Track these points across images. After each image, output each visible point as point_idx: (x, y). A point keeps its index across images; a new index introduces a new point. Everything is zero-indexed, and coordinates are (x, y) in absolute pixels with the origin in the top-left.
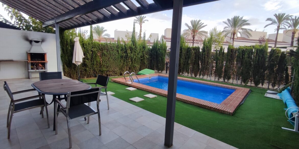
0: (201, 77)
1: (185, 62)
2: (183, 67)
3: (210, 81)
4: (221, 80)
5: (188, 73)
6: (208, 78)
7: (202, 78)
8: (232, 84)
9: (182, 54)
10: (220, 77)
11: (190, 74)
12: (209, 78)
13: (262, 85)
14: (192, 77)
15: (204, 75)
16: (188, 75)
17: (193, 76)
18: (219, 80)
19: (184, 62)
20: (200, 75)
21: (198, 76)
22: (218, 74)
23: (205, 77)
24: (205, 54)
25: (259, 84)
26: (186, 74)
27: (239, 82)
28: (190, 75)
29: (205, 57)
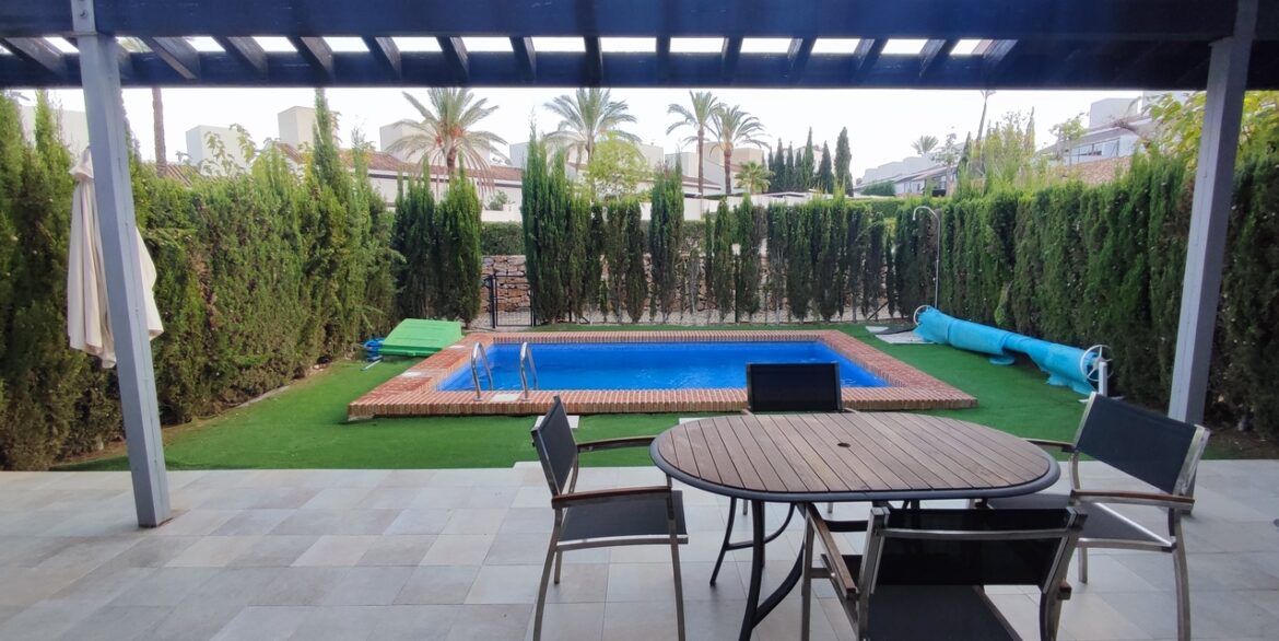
0: (659, 318)
1: (588, 267)
2: (581, 290)
3: (694, 327)
4: (731, 317)
5: (604, 311)
6: (684, 321)
7: (664, 322)
8: (766, 326)
9: (571, 236)
10: (725, 309)
11: (611, 313)
12: (688, 319)
13: (841, 315)
14: (623, 324)
15: (667, 310)
16: (605, 319)
17: (627, 319)
18: (723, 318)
19: (585, 266)
20: (653, 313)
21: (645, 318)
22: (719, 299)
23: (674, 318)
24: (669, 231)
25: (833, 313)
26: (596, 317)
27: (783, 315)
28: (611, 318)
29: (669, 242)
